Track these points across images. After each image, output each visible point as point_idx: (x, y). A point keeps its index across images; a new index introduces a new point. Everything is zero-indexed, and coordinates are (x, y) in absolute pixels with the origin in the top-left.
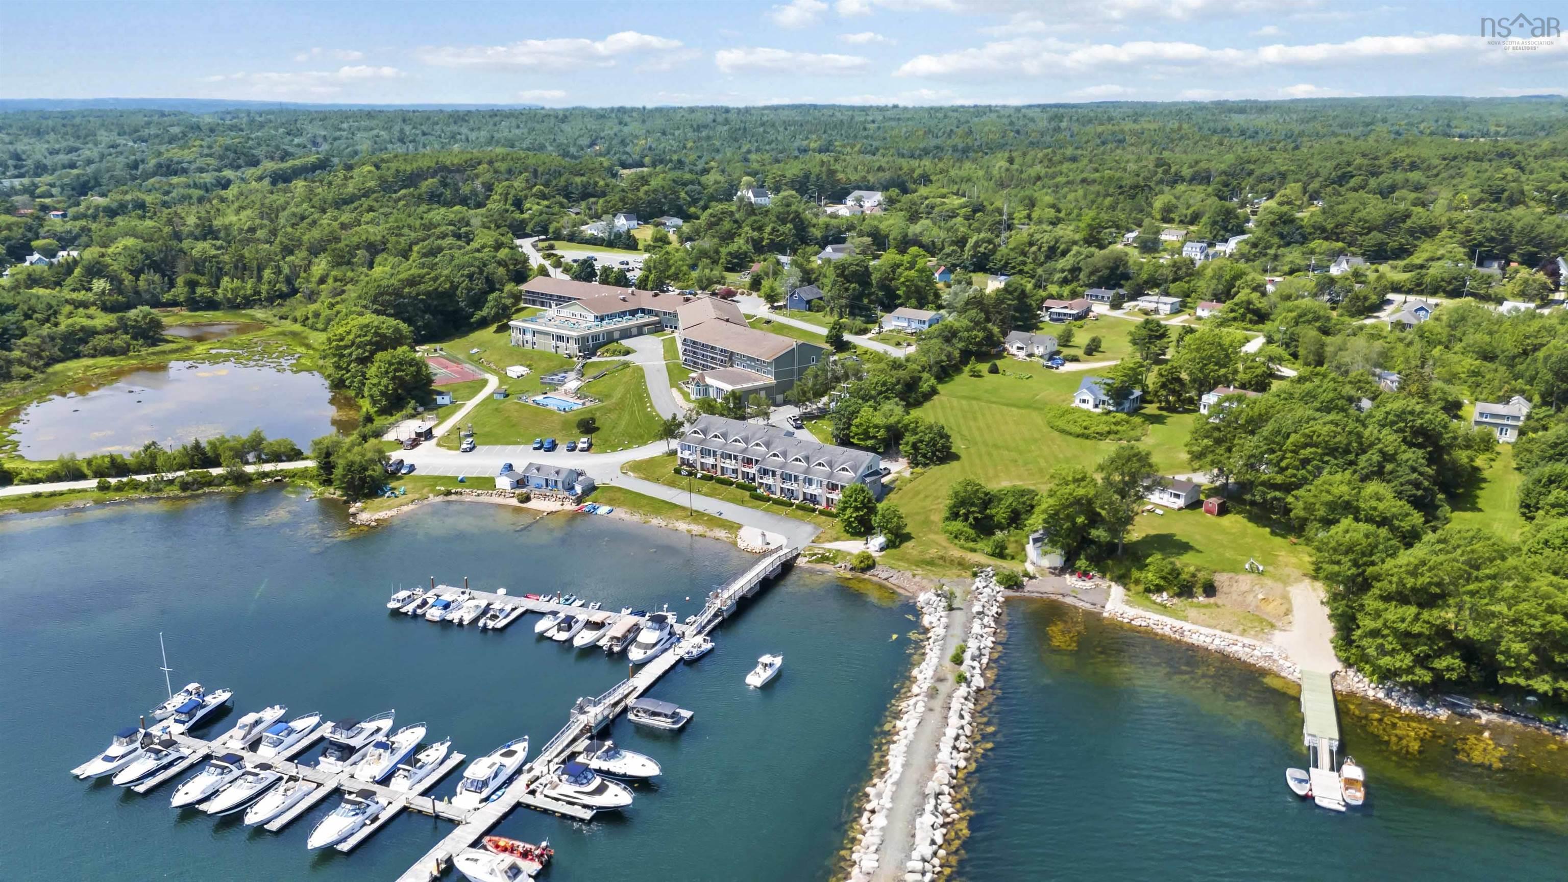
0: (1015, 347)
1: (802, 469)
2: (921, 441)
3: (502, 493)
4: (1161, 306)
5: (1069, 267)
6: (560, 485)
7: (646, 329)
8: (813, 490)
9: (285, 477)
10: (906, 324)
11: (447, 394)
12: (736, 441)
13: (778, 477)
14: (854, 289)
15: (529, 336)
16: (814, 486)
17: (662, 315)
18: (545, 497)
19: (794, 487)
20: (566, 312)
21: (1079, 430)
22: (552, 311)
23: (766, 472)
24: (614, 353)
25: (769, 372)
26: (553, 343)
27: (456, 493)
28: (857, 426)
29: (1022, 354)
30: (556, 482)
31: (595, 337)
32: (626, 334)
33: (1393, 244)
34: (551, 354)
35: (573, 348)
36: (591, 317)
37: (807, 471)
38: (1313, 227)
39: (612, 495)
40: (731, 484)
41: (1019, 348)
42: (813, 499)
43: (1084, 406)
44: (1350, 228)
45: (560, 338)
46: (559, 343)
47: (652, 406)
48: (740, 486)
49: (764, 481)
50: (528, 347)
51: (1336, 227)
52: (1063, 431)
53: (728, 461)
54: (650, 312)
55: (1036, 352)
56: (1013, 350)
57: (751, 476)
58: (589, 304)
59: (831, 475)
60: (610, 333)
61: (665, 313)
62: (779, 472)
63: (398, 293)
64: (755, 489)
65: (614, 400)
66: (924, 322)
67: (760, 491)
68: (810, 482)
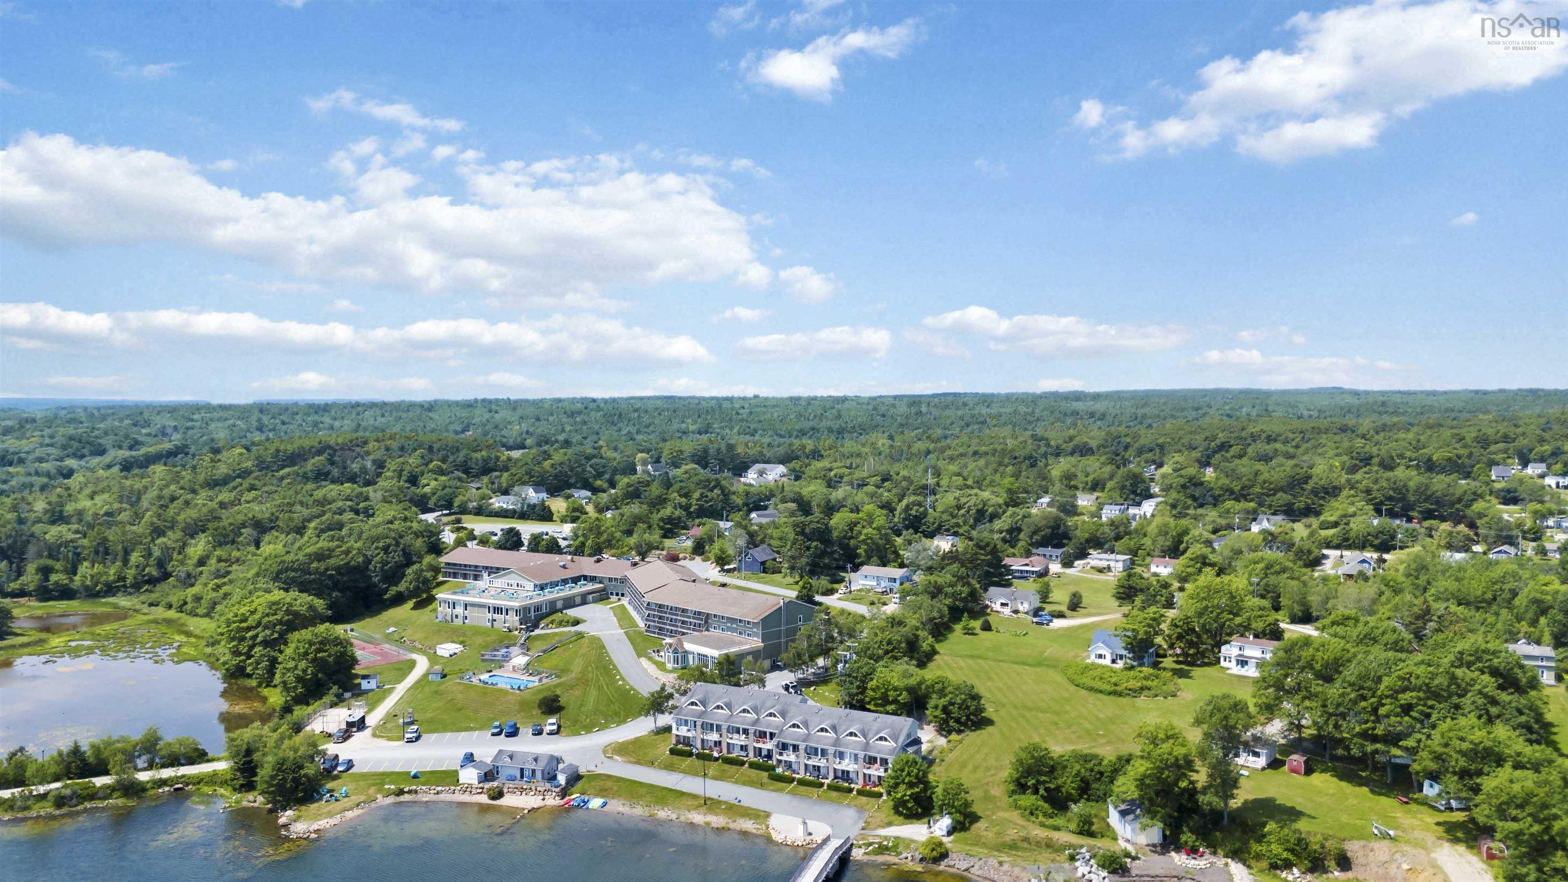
0: (998, 603)
1: (831, 741)
2: (953, 704)
3: (468, 789)
4: (1112, 564)
5: (1006, 527)
6: (539, 775)
7: (590, 597)
8: (846, 765)
9: (188, 785)
10: (875, 583)
11: (374, 677)
12: (744, 711)
13: (802, 751)
14: (816, 547)
15: (459, 610)
16: (847, 761)
17: (606, 582)
18: (522, 790)
19: (822, 763)
20: (500, 582)
21: (1108, 688)
22: (485, 581)
23: (784, 747)
24: (560, 624)
25: (755, 635)
26: (490, 616)
27: (410, 792)
28: (873, 690)
29: (1007, 611)
30: (534, 771)
31: (538, 608)
32: (570, 603)
33: (1300, 504)
34: (487, 628)
35: (513, 620)
36: (530, 586)
37: (837, 743)
38: (1222, 489)
39: (602, 783)
40: (742, 763)
41: (1003, 605)
42: (845, 776)
43: (1101, 661)
44: (1257, 489)
45: (498, 610)
46: (496, 616)
47: (622, 679)
48: (753, 766)
49: (784, 758)
50: (458, 622)
51: (1243, 489)
52: (1091, 689)
53: (736, 736)
54: (593, 579)
55: (1021, 608)
56: (997, 607)
57: (764, 753)
58: (526, 572)
59: (866, 747)
60: (553, 603)
61: (610, 579)
62: (802, 746)
63: (304, 569)
64: (773, 768)
65: (573, 675)
66: (895, 580)
67: (779, 770)
68: (841, 756)
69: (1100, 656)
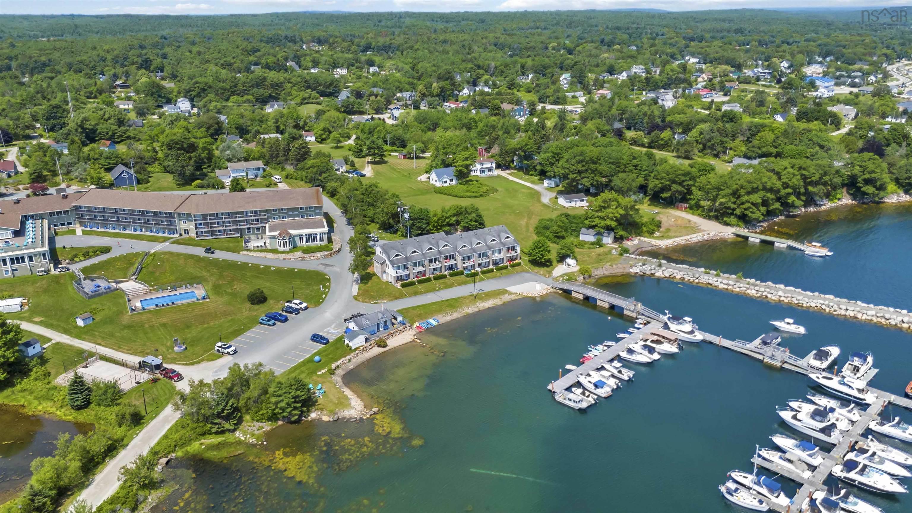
3: (364, 350)
25: (317, 214)
27: (336, 368)
34: (10, 278)
54: (33, 217)
61: (52, 214)
66: (258, 169)
69: (445, 182)
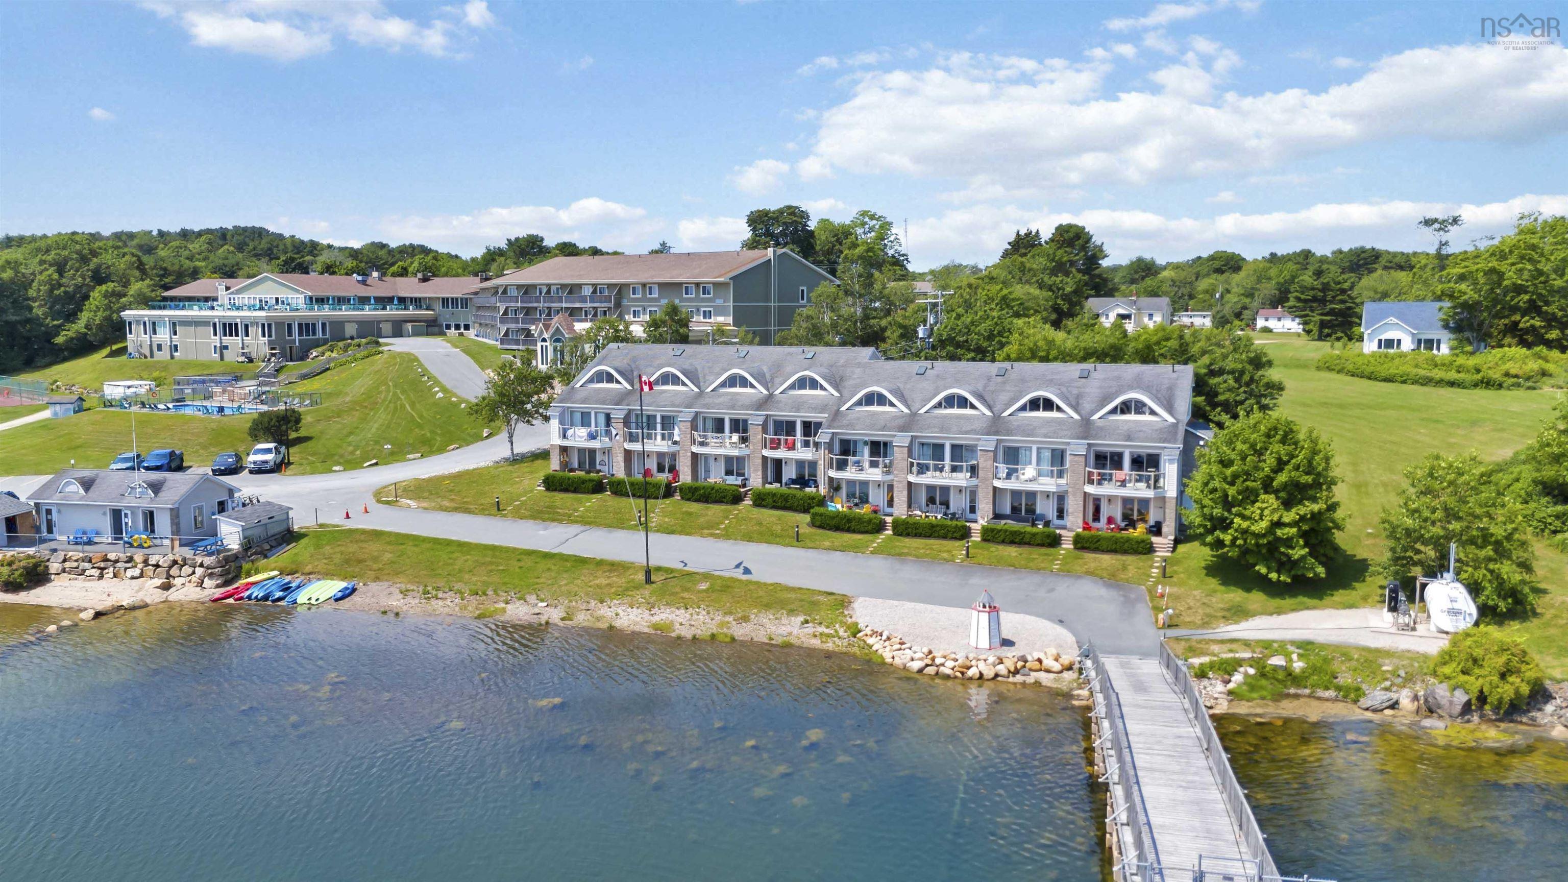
6: (163, 524)
7: (409, 326)
8: (1030, 479)
12: (733, 381)
13: (899, 455)
15: (163, 335)
17: (438, 307)
18: (103, 565)
19: (958, 479)
22: (222, 301)
23: (847, 448)
25: (720, 311)
26: (216, 341)
30: (148, 515)
31: (307, 328)
32: (371, 331)
34: (210, 360)
35: (258, 343)
37: (996, 425)
39: (352, 548)
40: (737, 499)
42: (1028, 506)
45: (230, 329)
46: (227, 340)
47: (444, 390)
48: (761, 500)
49: (850, 474)
50: (163, 356)
53: (712, 438)
54: (415, 303)
56: (1110, 320)
57: (789, 473)
58: (293, 281)
59: (1086, 428)
60: (337, 324)
61: (446, 301)
62: (900, 440)
64: (822, 502)
65: (348, 399)
67: (838, 506)
68: (1012, 456)
69: (1389, 345)
